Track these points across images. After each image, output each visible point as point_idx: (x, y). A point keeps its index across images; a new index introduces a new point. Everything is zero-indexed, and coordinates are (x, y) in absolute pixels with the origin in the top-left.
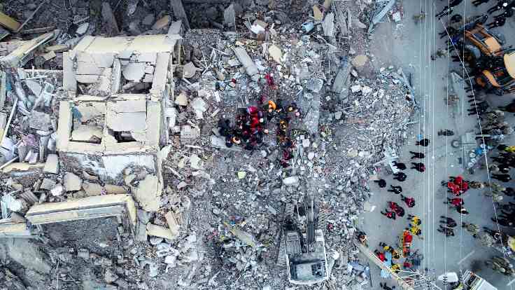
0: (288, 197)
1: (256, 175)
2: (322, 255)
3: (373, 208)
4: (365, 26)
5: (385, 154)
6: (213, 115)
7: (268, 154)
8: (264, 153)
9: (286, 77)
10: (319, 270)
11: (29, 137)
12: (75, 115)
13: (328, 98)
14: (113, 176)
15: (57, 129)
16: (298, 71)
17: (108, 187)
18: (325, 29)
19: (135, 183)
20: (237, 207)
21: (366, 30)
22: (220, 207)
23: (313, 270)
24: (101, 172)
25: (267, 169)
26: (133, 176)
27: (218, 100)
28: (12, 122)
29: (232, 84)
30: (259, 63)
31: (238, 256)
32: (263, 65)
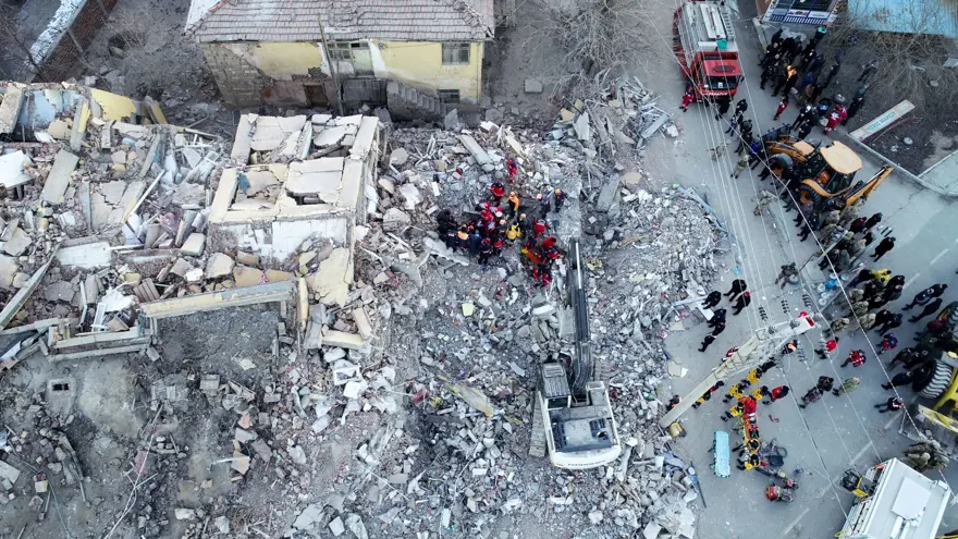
0: (543, 345)
1: (491, 311)
2: (605, 409)
3: (684, 372)
4: (632, 142)
5: (688, 291)
6: (429, 212)
7: (509, 274)
8: (502, 272)
9: (530, 174)
10: (603, 430)
11: (168, 217)
12: (242, 184)
13: (592, 220)
14: (281, 257)
15: (211, 204)
16: (546, 169)
17: (271, 273)
18: (579, 134)
19: (312, 267)
20: (462, 357)
21: (634, 146)
22: (433, 356)
23: (592, 429)
24: (266, 251)
25: (507, 299)
26: (312, 254)
27: (437, 193)
28: (147, 198)
29: (456, 175)
30: (492, 152)
31: (462, 433)
32: (498, 154)
